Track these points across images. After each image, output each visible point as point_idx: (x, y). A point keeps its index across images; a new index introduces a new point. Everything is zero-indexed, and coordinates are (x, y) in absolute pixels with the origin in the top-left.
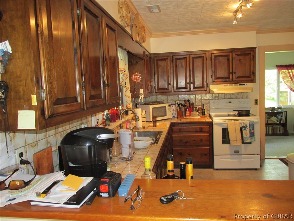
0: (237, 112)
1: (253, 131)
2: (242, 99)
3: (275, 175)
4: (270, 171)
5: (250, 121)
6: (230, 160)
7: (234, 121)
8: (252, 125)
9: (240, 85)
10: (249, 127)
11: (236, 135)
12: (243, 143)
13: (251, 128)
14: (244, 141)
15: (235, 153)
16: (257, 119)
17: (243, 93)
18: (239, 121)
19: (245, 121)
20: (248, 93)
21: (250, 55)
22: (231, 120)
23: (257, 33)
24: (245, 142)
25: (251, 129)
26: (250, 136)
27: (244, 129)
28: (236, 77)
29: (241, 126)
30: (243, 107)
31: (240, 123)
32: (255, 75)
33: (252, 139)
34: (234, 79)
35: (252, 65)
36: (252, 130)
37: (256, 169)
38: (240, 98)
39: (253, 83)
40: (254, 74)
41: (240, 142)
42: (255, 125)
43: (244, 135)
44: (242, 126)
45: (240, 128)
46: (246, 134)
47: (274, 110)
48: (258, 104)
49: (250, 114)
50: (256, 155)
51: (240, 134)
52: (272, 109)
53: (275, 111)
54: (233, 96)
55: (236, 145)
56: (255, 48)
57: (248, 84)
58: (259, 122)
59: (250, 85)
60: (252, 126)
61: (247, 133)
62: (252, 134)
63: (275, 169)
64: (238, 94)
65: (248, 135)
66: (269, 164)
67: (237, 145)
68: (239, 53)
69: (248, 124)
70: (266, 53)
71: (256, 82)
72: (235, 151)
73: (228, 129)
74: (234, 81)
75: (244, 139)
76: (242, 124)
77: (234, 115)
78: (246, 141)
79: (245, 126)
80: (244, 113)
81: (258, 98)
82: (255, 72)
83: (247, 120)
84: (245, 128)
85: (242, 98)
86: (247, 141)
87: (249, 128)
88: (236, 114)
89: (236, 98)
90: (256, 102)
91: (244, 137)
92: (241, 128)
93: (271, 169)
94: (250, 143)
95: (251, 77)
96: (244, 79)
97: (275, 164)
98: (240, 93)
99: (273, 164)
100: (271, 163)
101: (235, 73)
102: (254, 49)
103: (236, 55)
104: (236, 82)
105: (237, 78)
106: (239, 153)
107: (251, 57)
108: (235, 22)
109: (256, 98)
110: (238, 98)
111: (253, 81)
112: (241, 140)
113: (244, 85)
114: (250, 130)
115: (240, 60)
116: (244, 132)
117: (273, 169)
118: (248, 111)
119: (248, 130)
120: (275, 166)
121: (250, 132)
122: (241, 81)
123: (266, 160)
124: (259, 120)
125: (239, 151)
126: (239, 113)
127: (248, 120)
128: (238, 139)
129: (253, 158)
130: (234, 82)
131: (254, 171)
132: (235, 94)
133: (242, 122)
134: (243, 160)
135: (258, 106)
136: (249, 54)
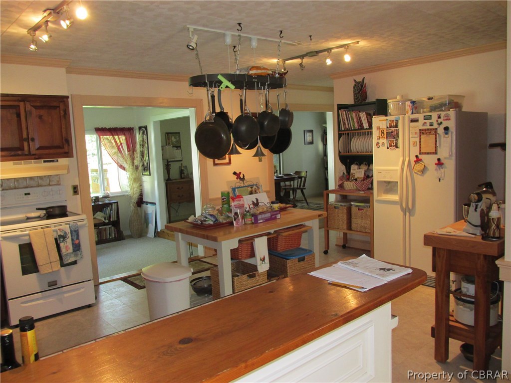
0: (44, 212)
1: (77, 242)
2: (51, 187)
3: (121, 307)
4: (112, 303)
5: (70, 225)
6: (41, 301)
7: (42, 228)
8: (75, 231)
9: (45, 162)
10: (70, 235)
11: (49, 254)
12: (63, 265)
13: (73, 237)
14: (64, 262)
15: (49, 286)
16: (82, 220)
17: (51, 176)
18: (50, 227)
19: (61, 225)
20: (58, 176)
21: (58, 108)
22: (36, 228)
23: (67, 72)
24: (66, 262)
25: (75, 238)
26: (73, 251)
27: (62, 239)
28: (36, 148)
29: (55, 235)
30: (54, 201)
31: (54, 231)
32: (70, 145)
33: (76, 255)
34: (33, 151)
35: (63, 126)
36: (77, 239)
37: (89, 306)
38: (45, 186)
39: (67, 159)
40: (67, 141)
41: (57, 266)
42: (79, 230)
43: (64, 251)
44: (59, 236)
45: (54, 240)
46: (67, 248)
47: (98, 201)
48: (78, 194)
49: (67, 213)
50: (86, 281)
51: (56, 250)
52: (94, 199)
53: (100, 203)
54: (32, 183)
55: (51, 271)
56: (67, 97)
57: (59, 159)
58: (85, 224)
59: (63, 161)
60: (75, 233)
61: (67, 246)
62: (77, 247)
63: (118, 297)
64: (41, 178)
65: (71, 250)
66: (107, 291)
67: (53, 272)
68: (38, 104)
69: (68, 231)
70: (83, 107)
71: (73, 157)
72: (49, 283)
73: (33, 245)
74: (34, 155)
75: (64, 258)
76: (57, 231)
77: (39, 218)
78: (68, 260)
79: (62, 234)
80: (57, 212)
81: (77, 183)
82: (69, 139)
83: (66, 224)
84: (64, 237)
85: (50, 185)
86: (70, 261)
87: (70, 238)
88: (43, 215)
89: (39, 186)
90: (75, 190)
91: (64, 254)
92: (56, 239)
93: (113, 299)
94: (75, 263)
95: (63, 148)
96: (52, 151)
97: (116, 290)
98: (45, 176)
99: (114, 291)
100: (110, 289)
101: (33, 140)
102: (65, 99)
103: (33, 106)
104: (37, 157)
105: (38, 149)
106: (56, 285)
107: (60, 113)
108: (33, 47)
109: (74, 184)
110: (41, 186)
111: (68, 154)
112: (59, 261)
113: (53, 161)
114: (72, 240)
115: (40, 117)
116: (62, 245)
117: (116, 298)
118: (64, 208)
119: (69, 240)
120: (117, 293)
121: (73, 244)
122: (47, 154)
123: (101, 286)
124: (86, 222)
125: (56, 281)
126: (47, 213)
127: (68, 223)
128: (52, 259)
129: (83, 288)
130: (33, 157)
131: (87, 310)
132: (36, 180)
133: (56, 228)
134: (66, 295)
135: (78, 196)
136: (55, 107)
